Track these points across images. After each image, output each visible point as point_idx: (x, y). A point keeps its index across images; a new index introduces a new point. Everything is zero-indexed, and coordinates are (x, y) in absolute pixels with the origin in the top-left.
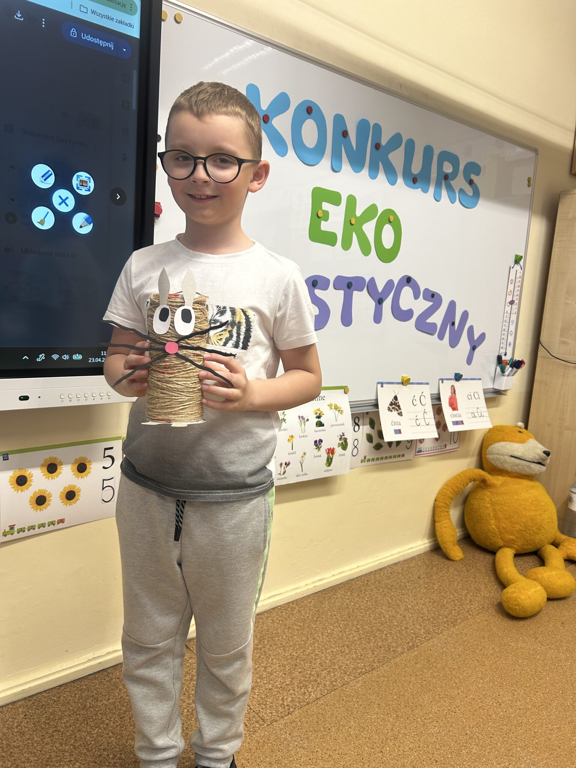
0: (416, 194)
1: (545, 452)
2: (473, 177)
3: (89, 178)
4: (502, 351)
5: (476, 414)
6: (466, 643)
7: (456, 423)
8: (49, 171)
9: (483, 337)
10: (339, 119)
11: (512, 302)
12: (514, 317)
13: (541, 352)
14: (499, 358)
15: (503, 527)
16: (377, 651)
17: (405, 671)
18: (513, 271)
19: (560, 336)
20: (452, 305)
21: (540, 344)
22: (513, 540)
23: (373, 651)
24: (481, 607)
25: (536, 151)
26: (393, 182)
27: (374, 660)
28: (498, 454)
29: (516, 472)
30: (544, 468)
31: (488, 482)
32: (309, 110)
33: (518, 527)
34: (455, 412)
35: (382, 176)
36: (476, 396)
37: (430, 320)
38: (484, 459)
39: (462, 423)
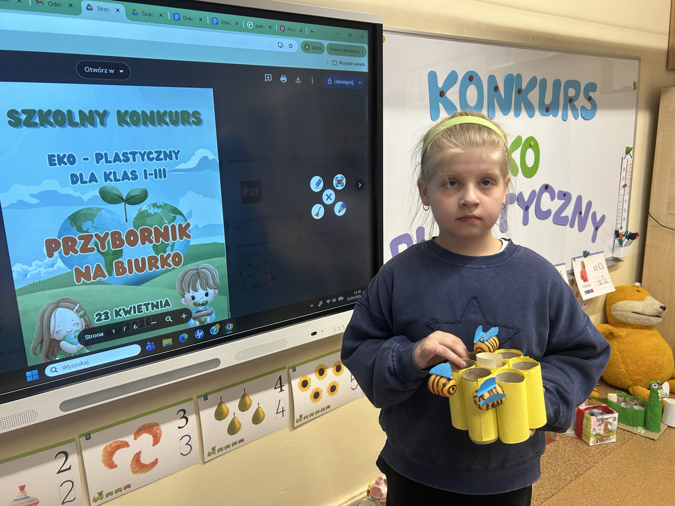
0: (550, 119)
1: (661, 307)
2: (591, 94)
3: (343, 177)
4: (619, 226)
5: (602, 282)
6: (618, 469)
7: (588, 292)
8: (320, 179)
9: (603, 218)
10: (492, 79)
11: (625, 186)
12: (627, 197)
13: (651, 222)
14: (617, 234)
15: (631, 370)
16: (552, 480)
17: (577, 495)
18: (625, 161)
19: (667, 209)
20: (579, 199)
21: (649, 215)
22: (640, 379)
23: (548, 480)
24: (623, 439)
25: (639, 59)
26: (531, 116)
27: (551, 488)
28: (621, 311)
29: (637, 325)
30: (660, 320)
31: (615, 334)
32: (471, 78)
33: (644, 369)
34: (586, 283)
35: (524, 113)
36: (601, 267)
37: (563, 215)
38: (608, 315)
39: (592, 291)
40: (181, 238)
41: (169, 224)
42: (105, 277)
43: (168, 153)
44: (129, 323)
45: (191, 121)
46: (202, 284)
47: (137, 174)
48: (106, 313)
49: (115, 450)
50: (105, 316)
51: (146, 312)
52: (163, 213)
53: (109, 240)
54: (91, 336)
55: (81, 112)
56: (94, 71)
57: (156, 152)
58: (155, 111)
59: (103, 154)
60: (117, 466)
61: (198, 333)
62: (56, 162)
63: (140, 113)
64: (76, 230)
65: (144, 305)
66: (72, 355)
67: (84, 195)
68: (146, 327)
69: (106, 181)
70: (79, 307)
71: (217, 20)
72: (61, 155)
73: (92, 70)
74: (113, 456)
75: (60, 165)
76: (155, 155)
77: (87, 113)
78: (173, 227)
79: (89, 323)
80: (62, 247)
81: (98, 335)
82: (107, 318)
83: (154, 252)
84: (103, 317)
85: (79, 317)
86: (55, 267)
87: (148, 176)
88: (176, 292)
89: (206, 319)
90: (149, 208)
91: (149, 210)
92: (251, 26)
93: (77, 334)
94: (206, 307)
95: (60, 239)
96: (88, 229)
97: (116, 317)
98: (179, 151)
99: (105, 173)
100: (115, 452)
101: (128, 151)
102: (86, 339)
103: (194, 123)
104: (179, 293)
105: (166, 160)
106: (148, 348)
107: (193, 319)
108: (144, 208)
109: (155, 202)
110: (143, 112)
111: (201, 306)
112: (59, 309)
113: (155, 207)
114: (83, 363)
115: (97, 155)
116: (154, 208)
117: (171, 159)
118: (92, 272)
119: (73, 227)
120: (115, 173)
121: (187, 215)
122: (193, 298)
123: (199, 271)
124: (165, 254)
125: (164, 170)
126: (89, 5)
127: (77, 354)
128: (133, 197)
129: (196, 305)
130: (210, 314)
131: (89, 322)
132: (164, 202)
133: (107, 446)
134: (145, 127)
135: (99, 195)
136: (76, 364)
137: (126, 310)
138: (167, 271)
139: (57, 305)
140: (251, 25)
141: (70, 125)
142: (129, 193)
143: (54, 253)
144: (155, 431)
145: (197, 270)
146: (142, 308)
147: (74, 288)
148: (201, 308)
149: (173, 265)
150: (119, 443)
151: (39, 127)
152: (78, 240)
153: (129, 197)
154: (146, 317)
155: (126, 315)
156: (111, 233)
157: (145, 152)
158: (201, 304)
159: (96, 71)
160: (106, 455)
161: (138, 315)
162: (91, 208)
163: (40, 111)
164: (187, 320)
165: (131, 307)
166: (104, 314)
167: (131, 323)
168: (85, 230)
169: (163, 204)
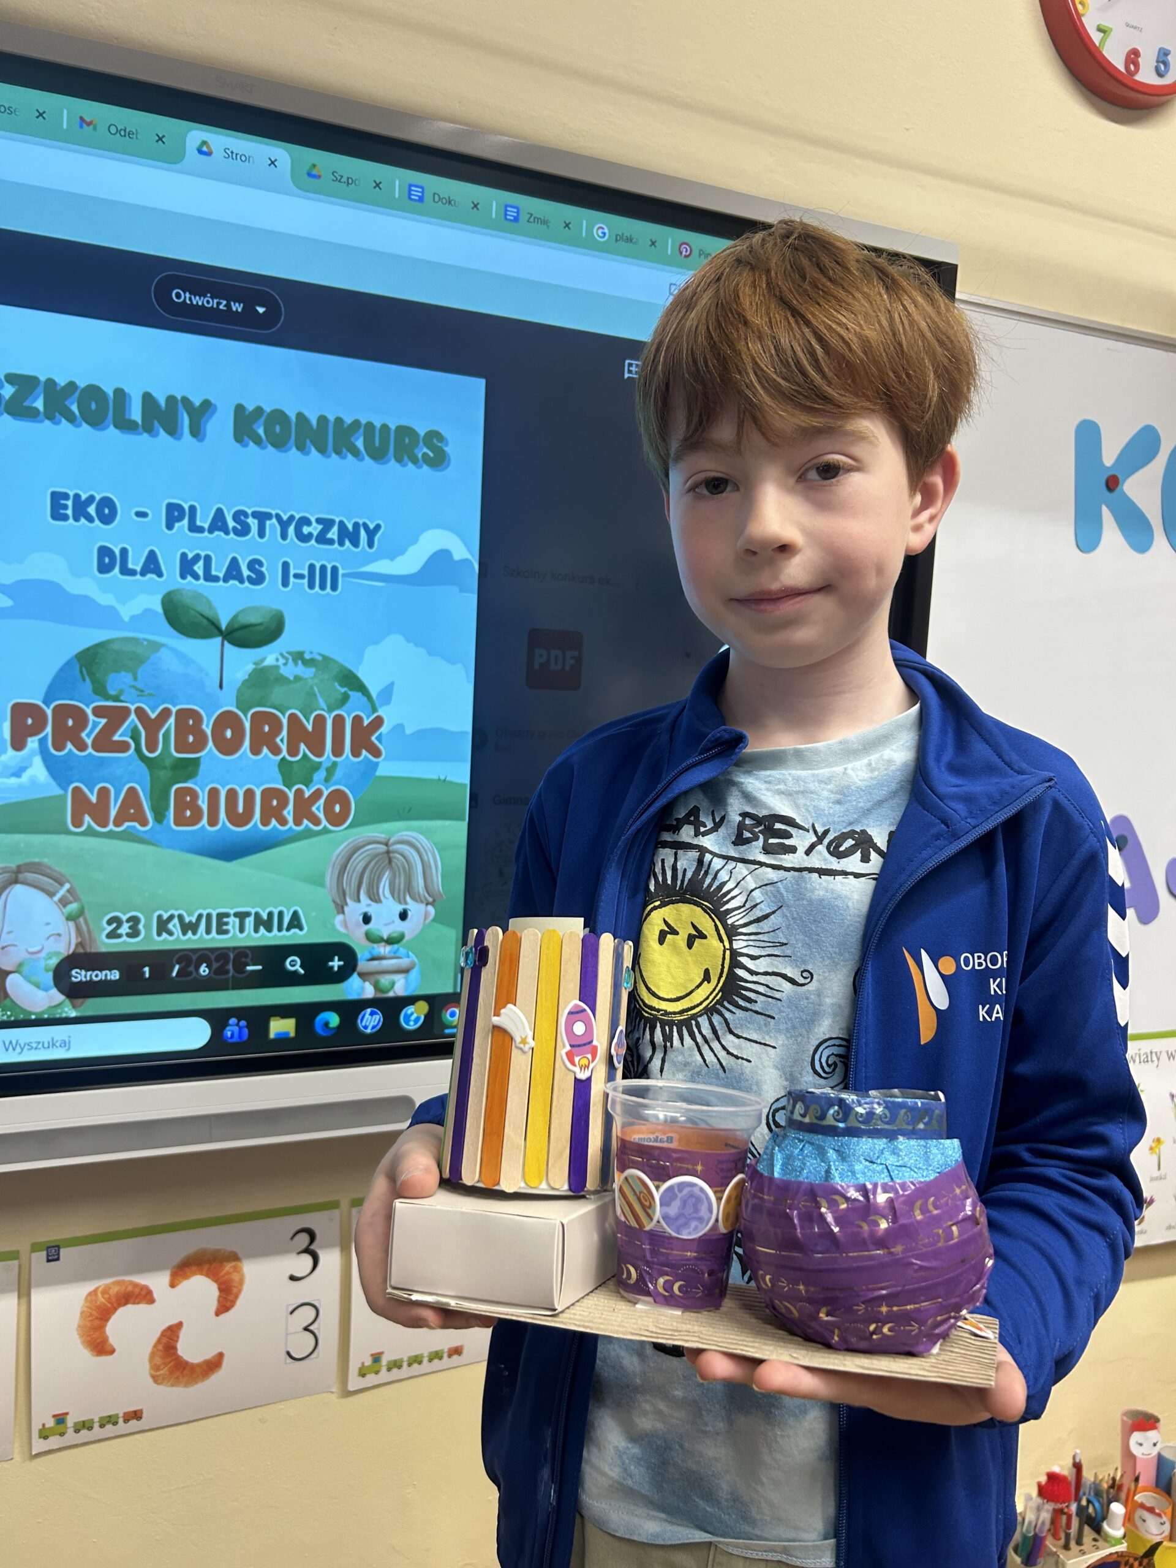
40: (356, 753)
41: (330, 710)
42: (144, 823)
43: (350, 527)
44: (189, 958)
45: (420, 455)
46: (395, 883)
47: (264, 569)
48: (134, 920)
49: (115, 1305)
50: (130, 928)
51: (238, 937)
52: (316, 681)
53: (168, 731)
54: (89, 973)
55: (148, 398)
56: (195, 303)
57: (318, 521)
58: (332, 418)
59: (186, 507)
60: (112, 1351)
61: (367, 1016)
62: (69, 512)
63: (293, 417)
64: (90, 692)
65: (236, 915)
66: (33, 1017)
67: (123, 602)
68: (233, 976)
69: (183, 577)
70: (68, 891)
71: (518, 212)
72: (84, 497)
73: (190, 299)
74: (107, 1320)
75: (76, 519)
76: (315, 528)
77: (162, 402)
78: (339, 721)
79: (87, 940)
80: (49, 729)
81: (106, 975)
82: (134, 933)
83: (280, 778)
84: (125, 929)
85: (64, 919)
86: (25, 778)
87: (292, 579)
88: (324, 895)
89: (393, 984)
90: (284, 661)
91: (282, 668)
92: (601, 235)
93: (54, 962)
94: (398, 950)
95: (48, 707)
96: (121, 692)
97: (159, 934)
98: (378, 527)
99: (184, 556)
100: (115, 1309)
101: (249, 508)
102: (73, 979)
103: (426, 459)
104: (330, 900)
105: (341, 544)
106: (229, 1034)
107: (360, 975)
108: (270, 661)
109: (301, 649)
110: (300, 416)
111: (383, 944)
112: (18, 889)
113: (300, 662)
114: (58, 1044)
115: (171, 507)
116: (296, 664)
117: (355, 543)
118: (115, 805)
119: (84, 680)
120: (208, 559)
121: (379, 694)
122: (367, 919)
123: (391, 848)
124: (307, 786)
125: (335, 570)
126: (204, 143)
127: (46, 1016)
128: (244, 627)
129: (371, 938)
130: (405, 971)
131: (86, 934)
132: (322, 653)
133: (95, 1291)
134: (299, 453)
135: (160, 610)
136: (39, 1043)
137: (187, 920)
138: (308, 834)
139: (14, 875)
140: (604, 234)
141: (116, 427)
142: (236, 617)
143: (30, 740)
144: (228, 1273)
145: (386, 844)
146: (227, 924)
147: (63, 840)
148: (383, 949)
149: (324, 822)
150: (130, 1288)
151: (41, 422)
152: (91, 717)
153: (236, 626)
154: (235, 948)
155: (184, 933)
156: (178, 712)
157: (292, 518)
158: (385, 937)
159: (200, 303)
160: (91, 1315)
161: (214, 940)
162: (135, 641)
163: (50, 383)
164: (342, 976)
165: (200, 916)
166: (128, 921)
167: (194, 958)
168: (112, 692)
169: (319, 658)
